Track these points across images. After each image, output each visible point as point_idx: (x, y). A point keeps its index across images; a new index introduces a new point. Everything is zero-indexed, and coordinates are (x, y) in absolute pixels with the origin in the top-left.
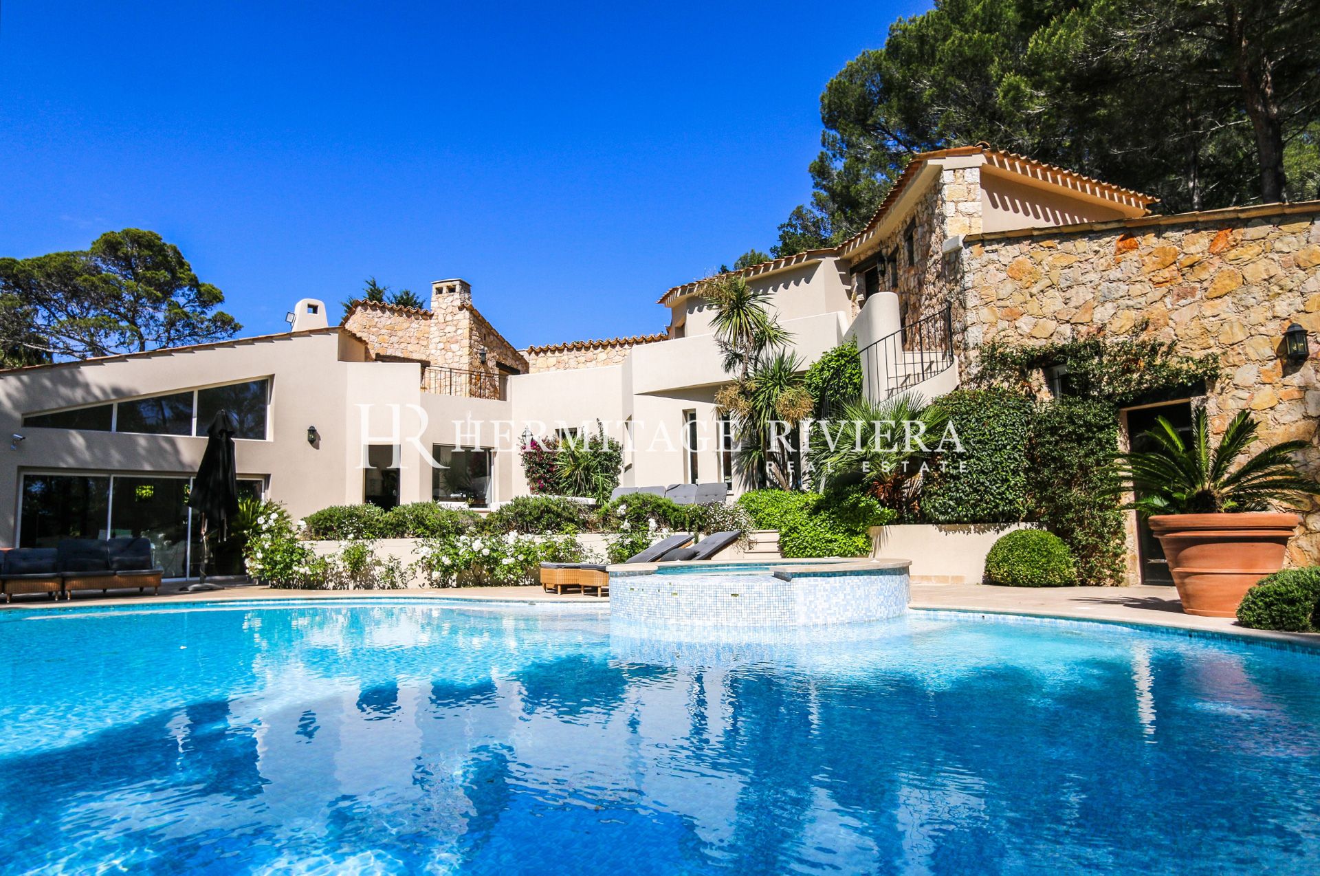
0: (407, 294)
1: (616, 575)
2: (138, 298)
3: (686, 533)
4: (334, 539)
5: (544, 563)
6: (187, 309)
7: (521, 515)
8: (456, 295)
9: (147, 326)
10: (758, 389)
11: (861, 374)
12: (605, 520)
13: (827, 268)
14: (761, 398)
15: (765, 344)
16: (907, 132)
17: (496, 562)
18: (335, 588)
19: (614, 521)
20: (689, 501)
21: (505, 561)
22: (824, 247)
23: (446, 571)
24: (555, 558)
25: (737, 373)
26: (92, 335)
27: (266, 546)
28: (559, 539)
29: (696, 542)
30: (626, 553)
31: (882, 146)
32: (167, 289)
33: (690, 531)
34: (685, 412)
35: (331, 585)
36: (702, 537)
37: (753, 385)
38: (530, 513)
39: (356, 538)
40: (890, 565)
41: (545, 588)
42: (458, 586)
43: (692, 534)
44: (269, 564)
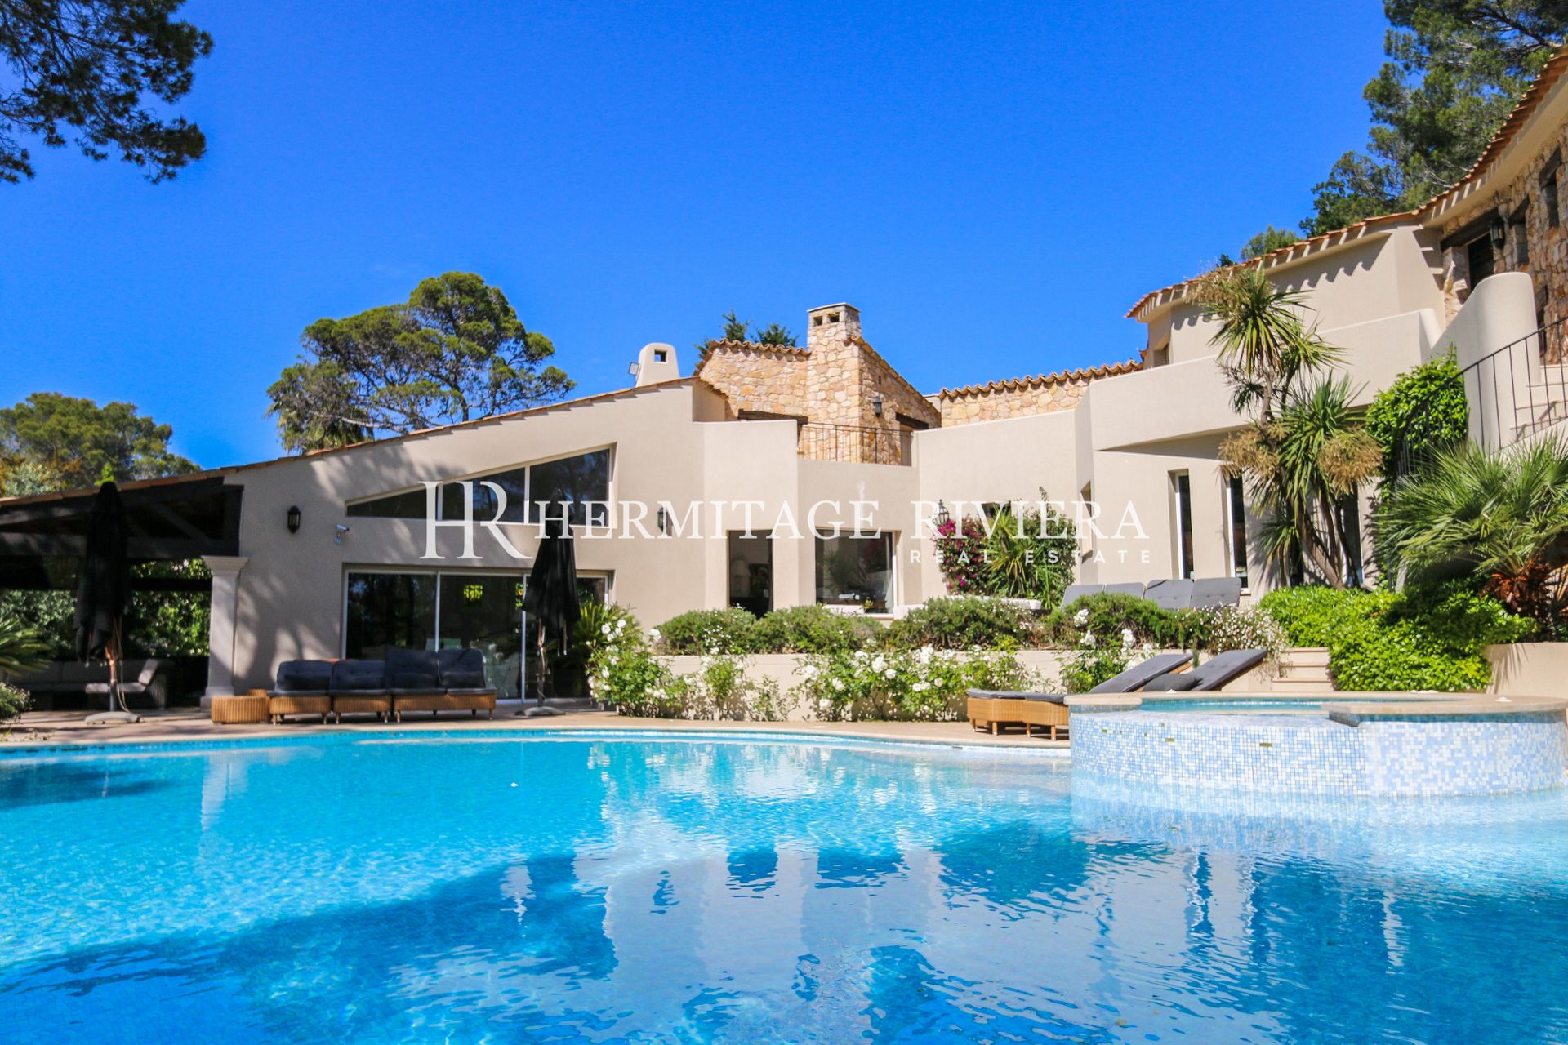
0: (776, 329)
1: (1079, 710)
2: (460, 355)
3: (1179, 652)
4: (694, 653)
5: (971, 690)
6: (513, 367)
7: (938, 623)
8: (841, 325)
9: (470, 390)
10: (1289, 435)
11: (1464, 404)
12: (1057, 631)
13: (1402, 242)
14: (1294, 448)
15: (1298, 367)
16: (1538, 13)
17: (905, 688)
18: (696, 718)
19: (1070, 634)
20: (1182, 605)
21: (917, 687)
22: (1394, 212)
23: (839, 698)
24: (986, 685)
25: (1254, 412)
26: (413, 404)
27: (613, 662)
28: (991, 657)
29: (1196, 664)
30: (1089, 678)
31: (1492, 42)
32: (491, 343)
33: (1185, 648)
34: (1172, 474)
35: (692, 713)
36: (1204, 657)
37: (1281, 431)
38: (950, 622)
39: (722, 653)
40: (1532, 706)
41: (974, 725)
42: (854, 719)
43: (1189, 652)
44: (616, 684)
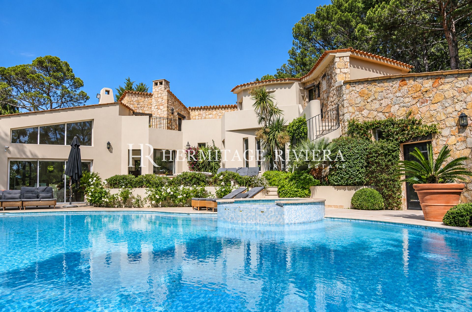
2: (50, 84)
3: (244, 187)
4: (117, 188)
5: (193, 198)
6: (69, 89)
7: (185, 178)
9: (53, 96)
10: (270, 132)
11: (307, 129)
12: (215, 182)
13: (296, 85)
14: (271, 135)
17: (176, 197)
18: (118, 207)
19: (219, 182)
20: (244, 175)
21: (179, 197)
23: (157, 201)
24: (197, 196)
25: (262, 125)
27: (92, 190)
28: (199, 188)
29: (248, 191)
30: (223, 194)
34: (244, 139)
36: (250, 189)
37: (268, 130)
38: (188, 178)
39: (125, 187)
40: (318, 201)
41: (193, 208)
42: (162, 207)
43: (246, 187)
